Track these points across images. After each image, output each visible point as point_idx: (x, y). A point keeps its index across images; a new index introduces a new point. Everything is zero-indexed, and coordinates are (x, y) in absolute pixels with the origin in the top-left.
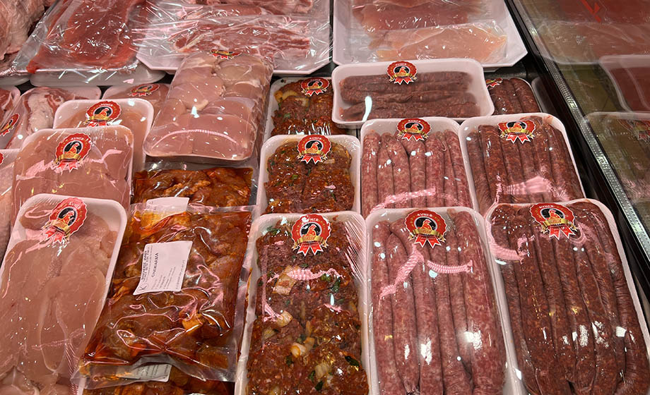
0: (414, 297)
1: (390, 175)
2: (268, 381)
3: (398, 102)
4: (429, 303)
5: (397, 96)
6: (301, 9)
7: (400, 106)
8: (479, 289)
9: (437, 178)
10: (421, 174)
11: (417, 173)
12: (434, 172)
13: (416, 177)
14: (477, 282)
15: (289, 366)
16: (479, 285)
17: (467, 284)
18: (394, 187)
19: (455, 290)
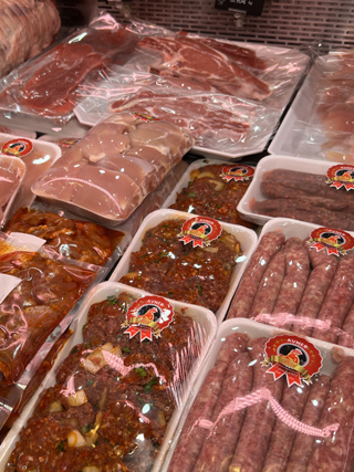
0: (238, 438)
1: (277, 285)
2: (31, 459)
3: (327, 208)
4: (253, 453)
5: (329, 202)
6: (257, 95)
7: (327, 213)
8: (332, 465)
9: (338, 306)
10: (317, 295)
11: (313, 292)
12: (337, 298)
13: (310, 297)
14: (333, 456)
15: (58, 454)
16: (333, 459)
17: (317, 451)
18: (277, 300)
19: (298, 453)
